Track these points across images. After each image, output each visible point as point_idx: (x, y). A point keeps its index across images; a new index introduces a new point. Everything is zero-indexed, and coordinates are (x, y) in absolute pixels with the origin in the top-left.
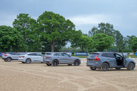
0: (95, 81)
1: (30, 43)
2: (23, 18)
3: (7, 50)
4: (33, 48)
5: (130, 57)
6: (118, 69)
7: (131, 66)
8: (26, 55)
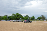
0: (25, 25)
1: (14, 18)
2: (13, 14)
3: (11, 20)
4: (15, 19)
5: (31, 21)
6: (29, 23)
7: (31, 22)
8: (14, 20)
